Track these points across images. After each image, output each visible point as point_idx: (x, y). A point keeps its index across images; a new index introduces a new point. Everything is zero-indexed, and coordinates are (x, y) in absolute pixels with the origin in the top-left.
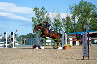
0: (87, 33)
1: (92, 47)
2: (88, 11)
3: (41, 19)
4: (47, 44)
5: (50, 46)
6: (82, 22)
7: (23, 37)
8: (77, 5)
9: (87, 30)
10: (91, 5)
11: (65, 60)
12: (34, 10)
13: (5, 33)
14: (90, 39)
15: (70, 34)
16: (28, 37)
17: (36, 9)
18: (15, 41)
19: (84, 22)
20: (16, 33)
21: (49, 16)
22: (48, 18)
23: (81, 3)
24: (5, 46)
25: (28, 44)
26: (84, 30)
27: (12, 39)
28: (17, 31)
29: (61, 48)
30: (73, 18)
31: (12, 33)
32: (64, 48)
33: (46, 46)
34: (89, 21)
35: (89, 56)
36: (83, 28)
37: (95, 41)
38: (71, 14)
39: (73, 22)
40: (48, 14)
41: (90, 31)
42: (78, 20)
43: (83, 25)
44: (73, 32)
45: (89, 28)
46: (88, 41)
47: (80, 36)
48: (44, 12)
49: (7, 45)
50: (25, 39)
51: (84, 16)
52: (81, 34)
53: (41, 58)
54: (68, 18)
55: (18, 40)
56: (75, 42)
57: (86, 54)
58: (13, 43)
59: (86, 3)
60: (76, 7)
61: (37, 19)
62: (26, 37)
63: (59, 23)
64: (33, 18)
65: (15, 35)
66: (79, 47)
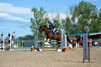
0: (87, 35)
1: (92, 49)
2: (88, 11)
3: (40, 20)
4: (45, 46)
5: (49, 48)
6: (83, 23)
7: (21, 38)
8: (77, 5)
9: (87, 32)
10: (92, 6)
11: (65, 63)
12: (32, 11)
13: (2, 35)
14: (90, 41)
15: (70, 35)
16: (26, 39)
17: (34, 10)
18: (13, 43)
19: (85, 24)
20: (14, 35)
21: (48, 17)
22: (47, 19)
23: (81, 4)
24: (2, 49)
25: (26, 47)
26: (84, 32)
27: (9, 41)
28: (14, 33)
29: (61, 50)
30: (73, 19)
31: (9, 35)
32: (64, 50)
33: (45, 48)
34: (90, 22)
35: (89, 59)
36: (83, 30)
37: (96, 43)
38: (71, 14)
39: (72, 23)
40: (47, 15)
41: (90, 32)
42: (78, 21)
43: (84, 26)
44: (73, 33)
45: (89, 30)
46: (89, 43)
47: (80, 38)
48: (42, 12)
49: (4, 47)
50: (23, 41)
51: (84, 17)
52: (82, 36)
53: (40, 61)
54: (68, 19)
55: (16, 42)
56: (75, 44)
57: (87, 57)
58: (10, 45)
59: (86, 3)
60: (76, 7)
61: (35, 20)
62: (24, 39)
63: (59, 24)
64: (31, 19)
65: (13, 37)
66: (79, 49)
